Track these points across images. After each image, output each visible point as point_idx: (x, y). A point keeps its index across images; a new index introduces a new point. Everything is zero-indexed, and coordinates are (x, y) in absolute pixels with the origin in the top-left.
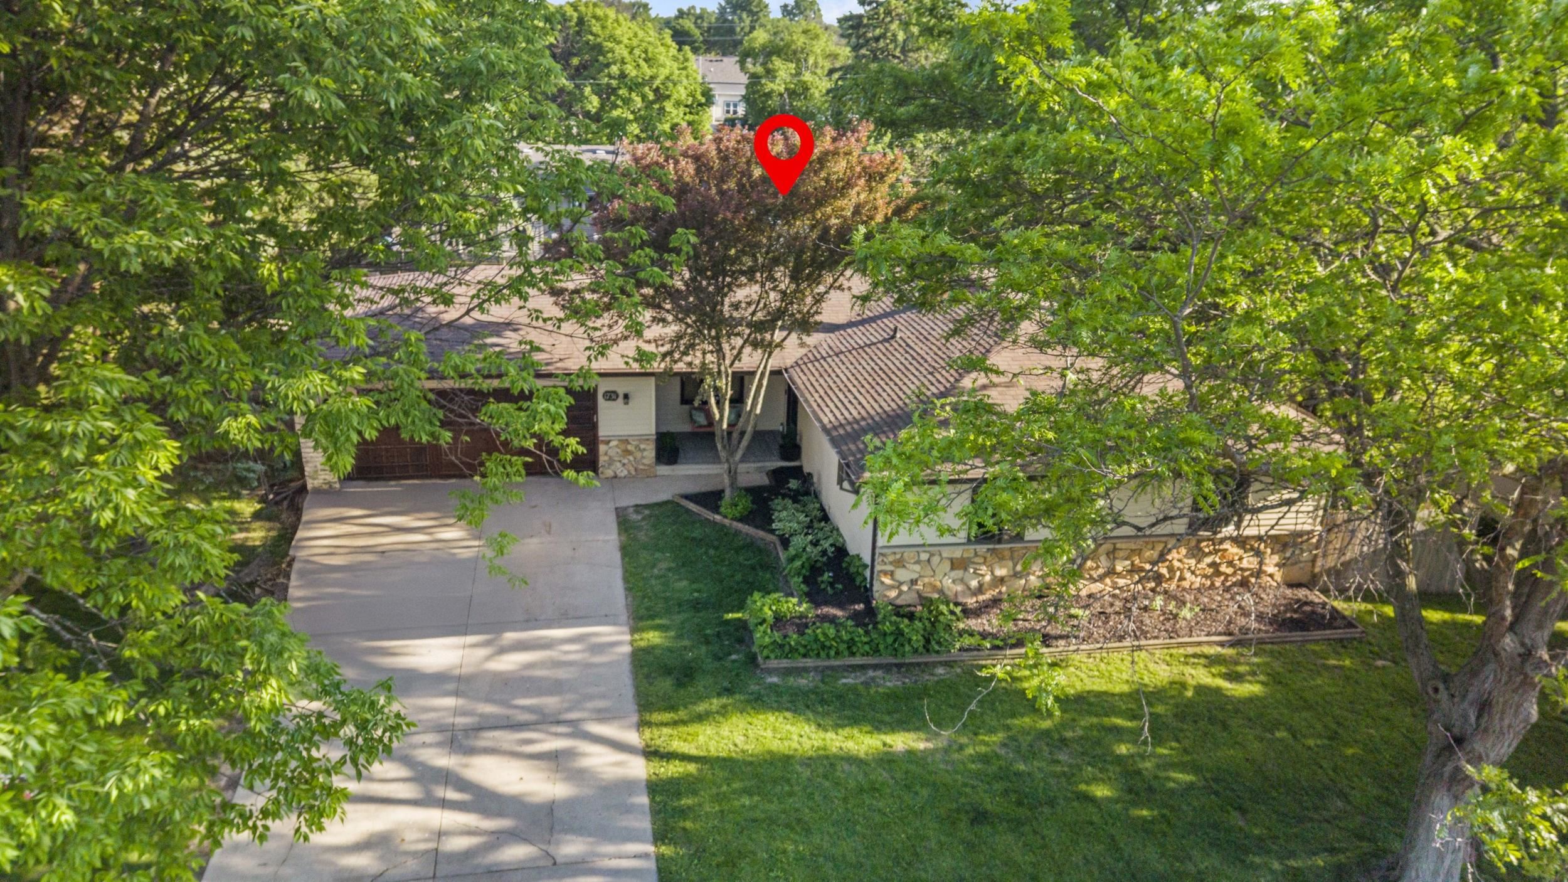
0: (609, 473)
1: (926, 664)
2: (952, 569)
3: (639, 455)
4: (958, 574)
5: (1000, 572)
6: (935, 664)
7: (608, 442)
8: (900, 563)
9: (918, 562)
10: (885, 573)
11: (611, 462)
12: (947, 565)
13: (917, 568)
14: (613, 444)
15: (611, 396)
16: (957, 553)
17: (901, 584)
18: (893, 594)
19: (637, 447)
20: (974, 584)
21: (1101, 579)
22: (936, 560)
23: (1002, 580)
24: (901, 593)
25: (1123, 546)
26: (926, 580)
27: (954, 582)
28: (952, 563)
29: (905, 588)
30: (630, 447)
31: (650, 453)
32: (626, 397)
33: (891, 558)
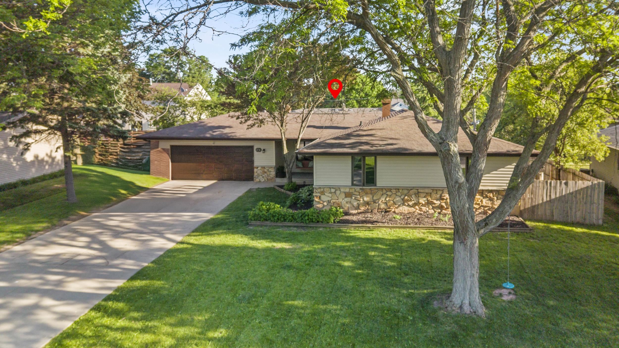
0: (258, 180)
2: (346, 197)
3: (269, 173)
4: (348, 199)
5: (366, 199)
7: (257, 168)
8: (323, 193)
9: (331, 193)
10: (317, 196)
11: (258, 175)
13: (330, 195)
14: (259, 168)
15: (259, 150)
17: (324, 202)
18: (320, 206)
19: (268, 170)
20: (355, 204)
21: (414, 206)
22: (338, 192)
23: (368, 203)
24: (324, 206)
26: (334, 201)
27: (347, 202)
28: (345, 194)
29: (325, 204)
30: (265, 170)
31: (273, 173)
32: (264, 150)
33: (319, 190)
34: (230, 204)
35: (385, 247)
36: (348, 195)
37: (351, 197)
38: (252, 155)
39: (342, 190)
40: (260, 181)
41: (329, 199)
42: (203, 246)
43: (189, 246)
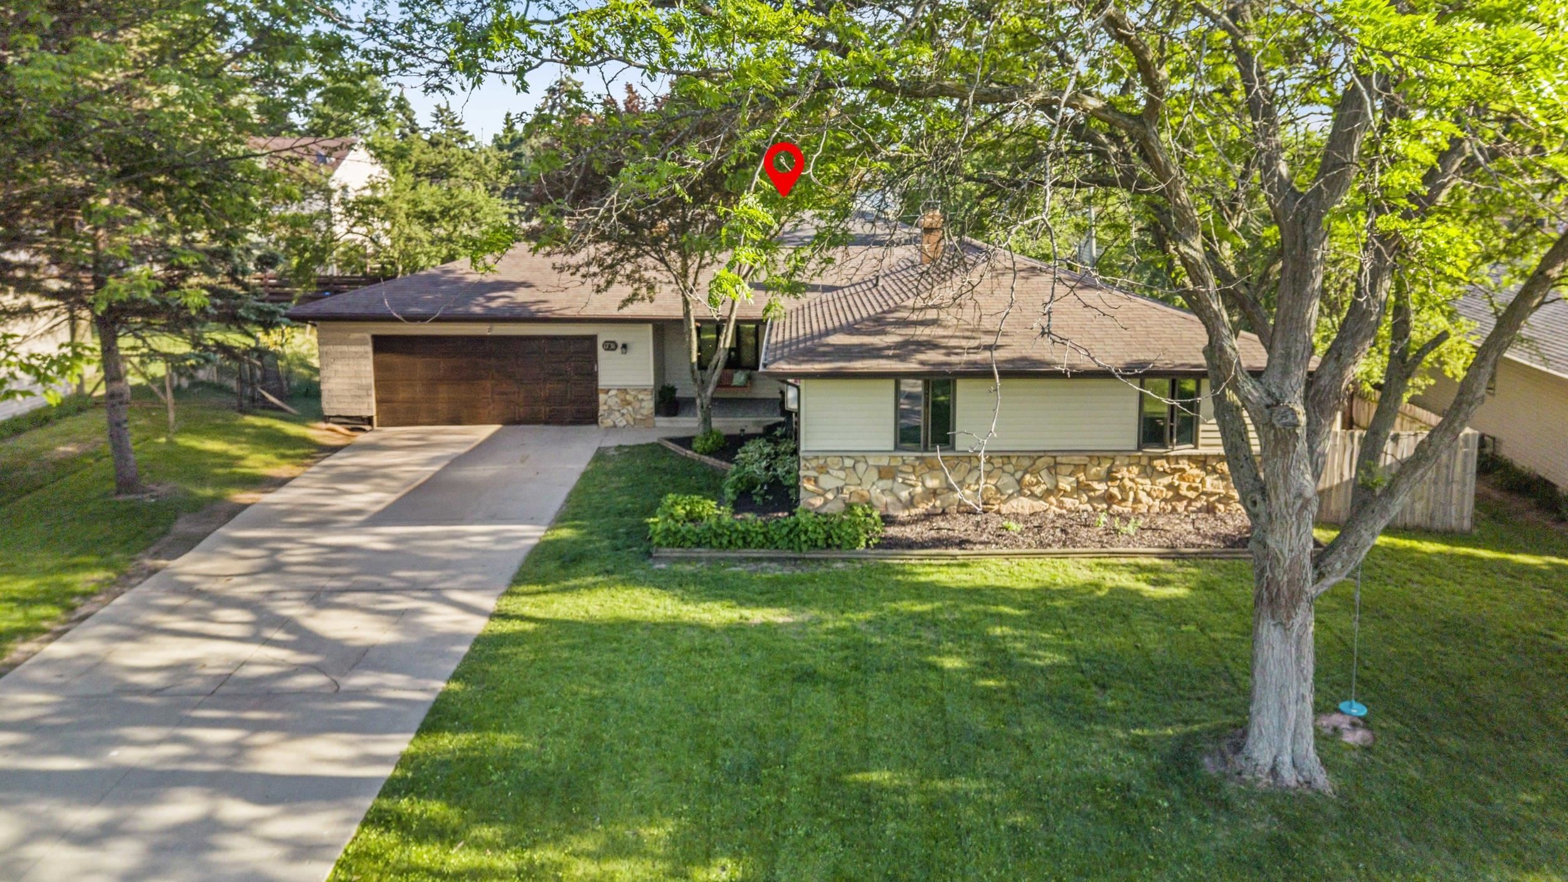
0: (609, 422)
1: (826, 560)
2: (880, 478)
3: (637, 405)
4: (886, 484)
5: (932, 483)
6: (835, 560)
7: (607, 391)
8: (823, 469)
9: (843, 469)
10: (809, 479)
11: (611, 411)
12: (874, 474)
13: (842, 474)
14: (612, 393)
15: (610, 346)
16: (884, 462)
17: (826, 491)
18: (818, 502)
19: (635, 397)
20: (904, 494)
21: (1044, 496)
22: (861, 467)
23: (934, 493)
24: (826, 502)
25: (1064, 460)
26: (853, 488)
27: (883, 491)
28: (880, 472)
29: (830, 496)
30: (628, 397)
31: (649, 404)
32: (624, 346)
33: (814, 463)
34: (570, 495)
35: (1017, 612)
36: (886, 473)
37: (894, 479)
38: (593, 359)
39: (871, 462)
40: (615, 426)
41: (840, 484)
42: (567, 626)
43: (529, 627)
